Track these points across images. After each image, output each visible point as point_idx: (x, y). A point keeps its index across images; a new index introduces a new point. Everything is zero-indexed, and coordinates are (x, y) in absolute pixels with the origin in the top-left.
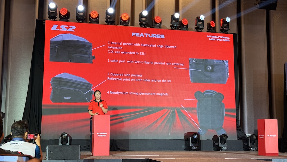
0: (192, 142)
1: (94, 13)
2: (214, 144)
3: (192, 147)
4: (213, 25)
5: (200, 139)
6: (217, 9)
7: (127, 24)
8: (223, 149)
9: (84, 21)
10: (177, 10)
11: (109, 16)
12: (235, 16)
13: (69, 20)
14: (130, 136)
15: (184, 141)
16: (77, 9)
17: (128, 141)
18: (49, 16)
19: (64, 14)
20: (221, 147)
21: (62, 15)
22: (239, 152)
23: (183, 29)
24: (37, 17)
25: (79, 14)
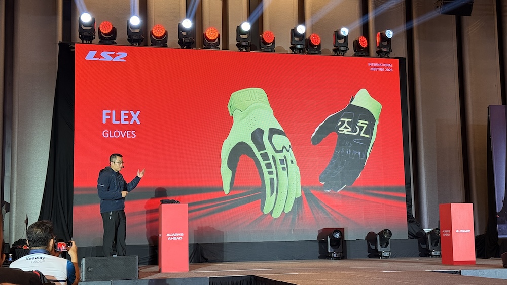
0: (331, 245)
1: (158, 29)
2: (369, 247)
3: (331, 253)
4: (363, 43)
5: (345, 239)
6: (371, 15)
7: (216, 46)
8: (384, 255)
9: (142, 43)
10: (302, 20)
11: (184, 34)
12: (403, 27)
13: (115, 41)
14: (225, 237)
15: (318, 244)
16: (128, 22)
17: (221, 245)
18: (80, 36)
19: (107, 32)
20: (381, 252)
21: (103, 33)
22: (411, 260)
23: (313, 52)
24: (60, 39)
25: (132, 31)
